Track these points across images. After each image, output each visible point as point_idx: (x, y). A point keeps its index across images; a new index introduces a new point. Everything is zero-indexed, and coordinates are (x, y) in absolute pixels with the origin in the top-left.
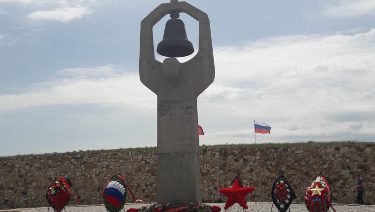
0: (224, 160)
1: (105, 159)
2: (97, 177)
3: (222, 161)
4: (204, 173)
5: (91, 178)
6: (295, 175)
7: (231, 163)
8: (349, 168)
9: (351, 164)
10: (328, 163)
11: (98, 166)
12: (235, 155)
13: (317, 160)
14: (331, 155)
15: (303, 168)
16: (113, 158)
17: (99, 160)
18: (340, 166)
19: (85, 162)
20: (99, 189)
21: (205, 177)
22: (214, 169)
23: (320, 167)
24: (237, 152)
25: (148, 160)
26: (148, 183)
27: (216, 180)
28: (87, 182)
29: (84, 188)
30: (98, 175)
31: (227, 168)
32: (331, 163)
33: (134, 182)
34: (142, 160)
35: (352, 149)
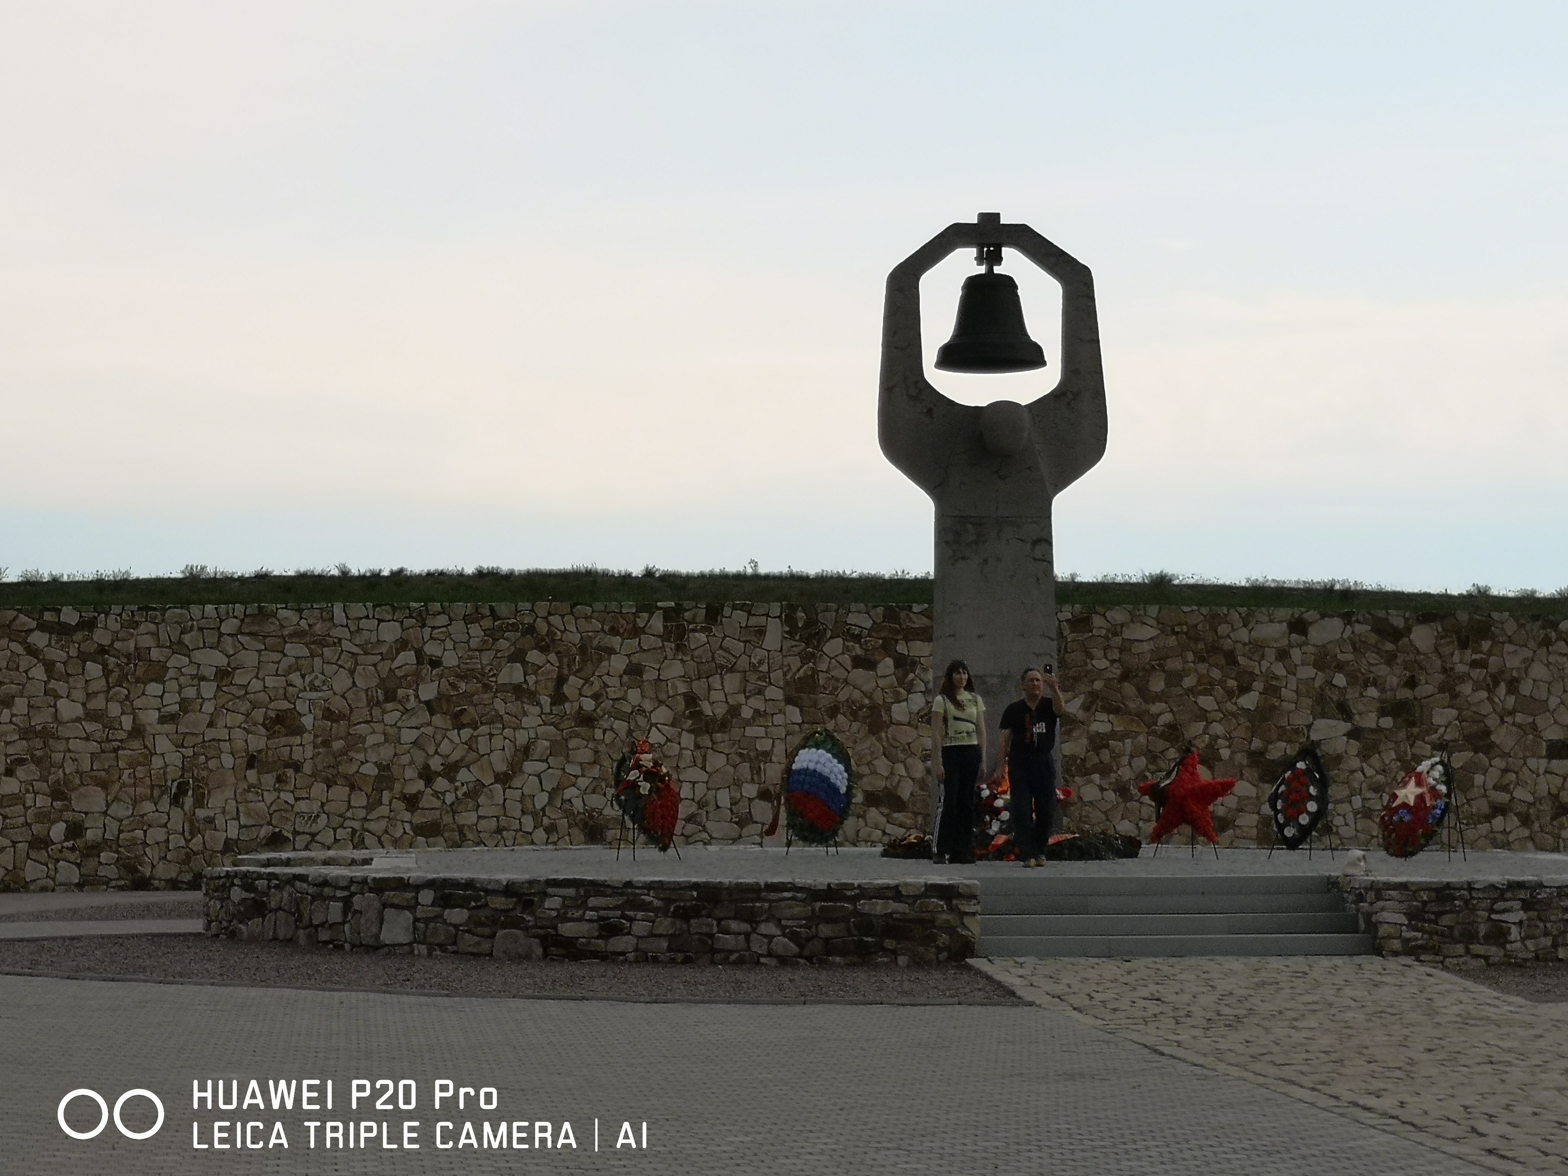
0: (806, 658)
1: (212, 639)
2: (170, 728)
3: (795, 662)
4: (713, 719)
5: (138, 732)
6: (1122, 737)
7: (839, 673)
8: (1344, 711)
9: (1352, 694)
10: (1258, 686)
11: (171, 673)
12: (857, 638)
13: (1216, 674)
14: (1271, 654)
15: (1155, 708)
16: (250, 634)
17: (180, 642)
18: (1307, 702)
19: (102, 650)
20: (182, 789)
21: (718, 736)
22: (757, 703)
23: (1229, 706)
24: (868, 624)
25: (431, 649)
26: (436, 764)
27: (766, 756)
28: (115, 750)
29: (104, 785)
30: (172, 718)
31: (824, 700)
32: (1272, 690)
33: (361, 757)
34: (403, 644)
35: (1358, 628)
